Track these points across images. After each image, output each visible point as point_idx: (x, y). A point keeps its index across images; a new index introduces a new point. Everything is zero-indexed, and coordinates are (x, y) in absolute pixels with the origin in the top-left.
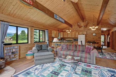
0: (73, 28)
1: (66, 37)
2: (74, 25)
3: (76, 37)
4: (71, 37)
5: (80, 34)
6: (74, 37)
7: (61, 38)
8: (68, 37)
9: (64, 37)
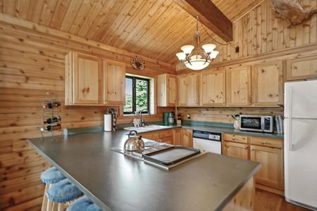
0: (237, 39)
1: (192, 102)
2: (245, 21)
3: (263, 100)
4: (220, 101)
5: (295, 73)
6: (245, 103)
7: (158, 108)
8: (205, 101)
9: (182, 102)
